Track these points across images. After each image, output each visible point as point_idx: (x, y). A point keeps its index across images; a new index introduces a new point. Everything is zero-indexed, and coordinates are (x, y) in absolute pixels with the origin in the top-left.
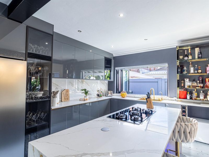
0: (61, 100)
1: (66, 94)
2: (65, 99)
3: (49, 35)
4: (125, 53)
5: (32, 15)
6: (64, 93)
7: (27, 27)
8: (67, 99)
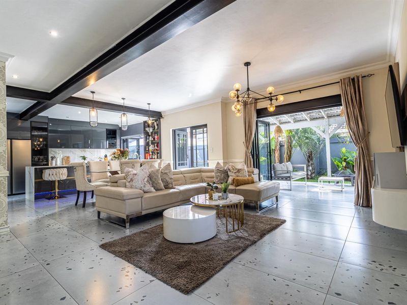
0: (62, 163)
6: (66, 159)
8: (68, 162)
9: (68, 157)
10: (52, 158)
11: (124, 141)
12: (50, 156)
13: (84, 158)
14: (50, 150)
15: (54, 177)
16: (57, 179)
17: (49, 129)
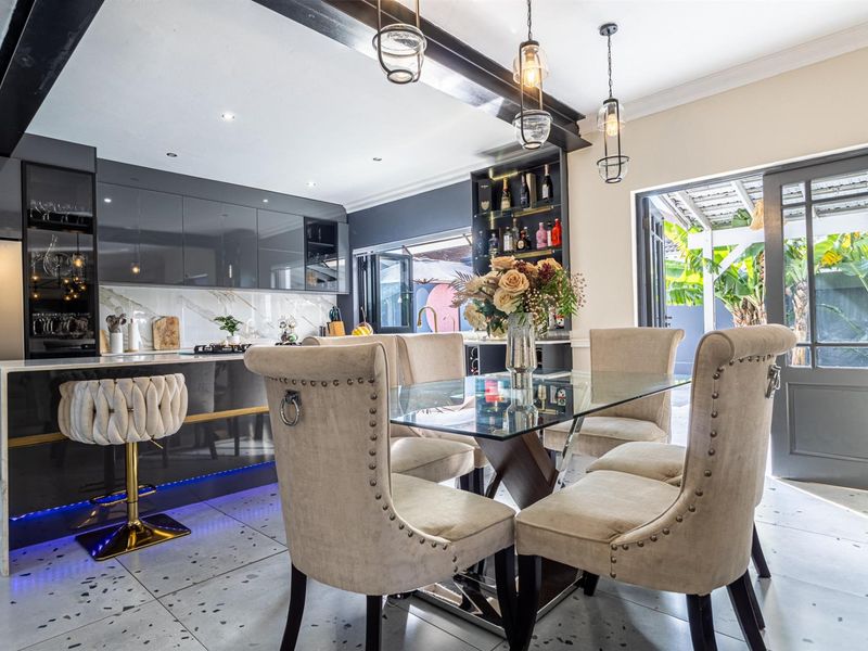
0: (153, 347)
1: (166, 331)
2: (164, 342)
3: (83, 175)
4: (398, 195)
5: (27, 131)
6: (163, 327)
7: (24, 164)
8: (173, 344)
9: (172, 321)
10: (114, 323)
11: (362, 265)
12: (105, 312)
13: (231, 325)
14: (104, 289)
15: (119, 425)
16: (136, 435)
17: (101, 222)
